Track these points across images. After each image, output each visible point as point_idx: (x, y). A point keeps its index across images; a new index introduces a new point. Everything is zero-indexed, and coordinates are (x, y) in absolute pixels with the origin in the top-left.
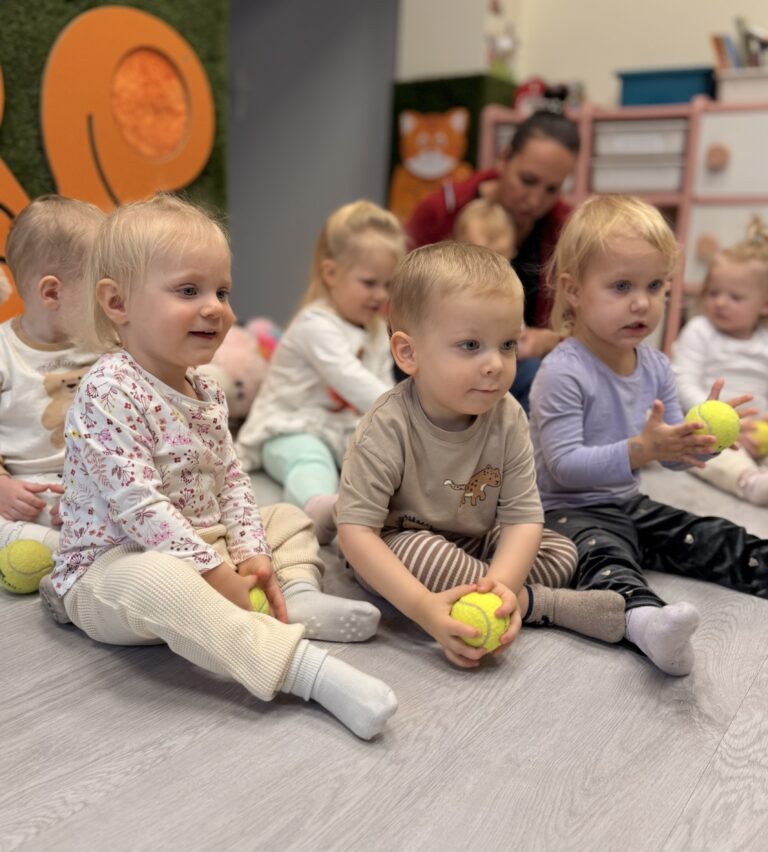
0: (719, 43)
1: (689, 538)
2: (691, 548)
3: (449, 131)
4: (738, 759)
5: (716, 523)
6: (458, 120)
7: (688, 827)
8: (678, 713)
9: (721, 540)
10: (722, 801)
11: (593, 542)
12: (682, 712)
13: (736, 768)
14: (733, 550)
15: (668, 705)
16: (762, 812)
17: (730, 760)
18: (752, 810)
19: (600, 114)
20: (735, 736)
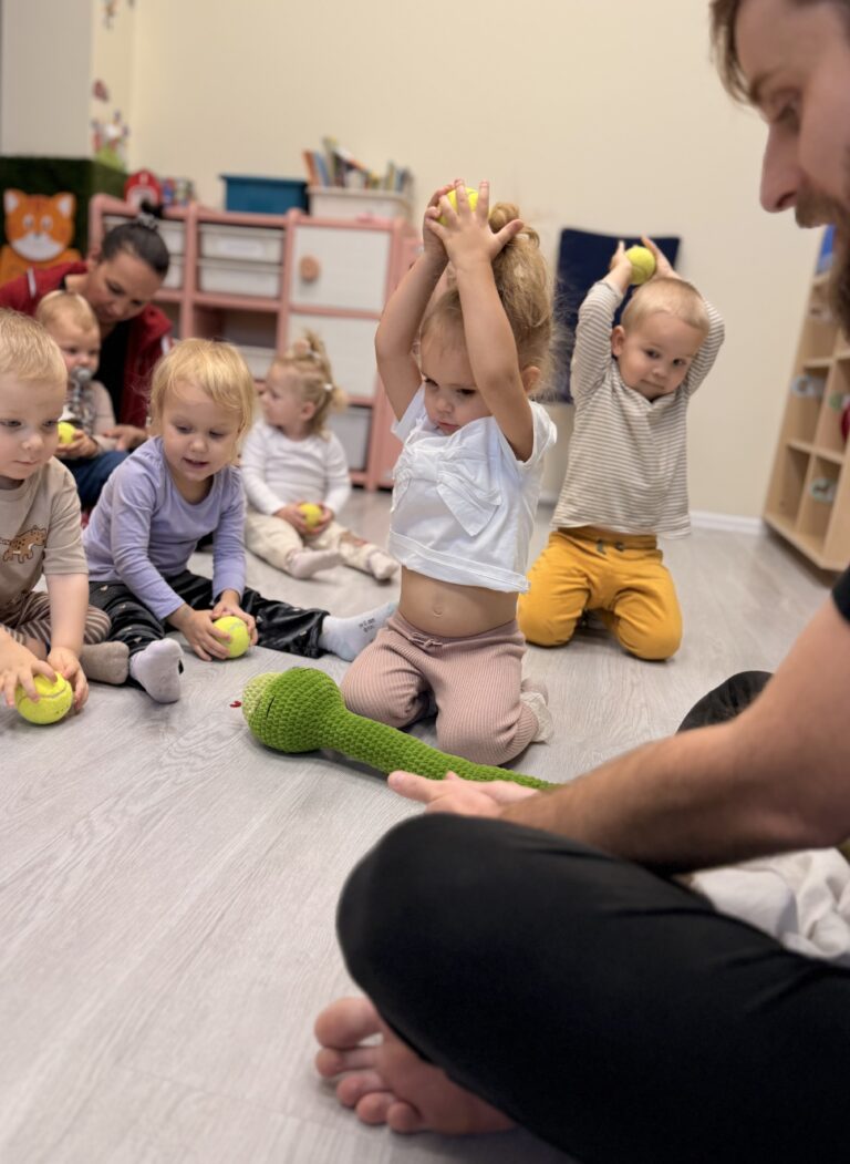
0: (310, 158)
3: (56, 215)
4: (181, 753)
6: (65, 204)
7: (117, 798)
10: (153, 780)
11: (124, 606)
12: (152, 727)
13: (177, 759)
16: (181, 783)
17: (174, 754)
18: (174, 783)
19: (204, 215)
20: (187, 739)
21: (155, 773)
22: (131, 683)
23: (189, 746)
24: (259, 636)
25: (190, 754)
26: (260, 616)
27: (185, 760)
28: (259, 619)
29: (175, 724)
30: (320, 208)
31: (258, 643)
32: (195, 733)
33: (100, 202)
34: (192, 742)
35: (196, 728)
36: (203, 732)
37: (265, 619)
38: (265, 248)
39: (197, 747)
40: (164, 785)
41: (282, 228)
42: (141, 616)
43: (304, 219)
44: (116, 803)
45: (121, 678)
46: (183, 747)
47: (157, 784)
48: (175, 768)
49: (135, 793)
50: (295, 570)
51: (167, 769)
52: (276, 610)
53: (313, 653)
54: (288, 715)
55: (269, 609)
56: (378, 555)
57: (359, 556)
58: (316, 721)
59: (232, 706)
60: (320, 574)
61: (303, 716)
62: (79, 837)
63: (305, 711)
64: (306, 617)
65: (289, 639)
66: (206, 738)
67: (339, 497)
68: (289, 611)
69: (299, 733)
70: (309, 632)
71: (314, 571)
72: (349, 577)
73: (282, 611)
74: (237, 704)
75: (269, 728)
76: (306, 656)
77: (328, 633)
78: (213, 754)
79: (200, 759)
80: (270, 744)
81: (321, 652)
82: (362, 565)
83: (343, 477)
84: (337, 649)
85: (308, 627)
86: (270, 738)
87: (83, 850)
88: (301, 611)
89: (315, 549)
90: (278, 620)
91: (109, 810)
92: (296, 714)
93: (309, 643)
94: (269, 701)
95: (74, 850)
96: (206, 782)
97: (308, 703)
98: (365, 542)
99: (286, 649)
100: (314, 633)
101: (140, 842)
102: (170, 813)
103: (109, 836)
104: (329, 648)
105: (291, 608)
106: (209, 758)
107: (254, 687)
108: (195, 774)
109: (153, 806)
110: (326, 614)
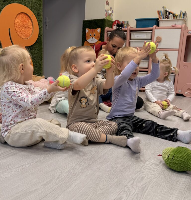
0: (159, 12)
1: (144, 125)
2: (144, 127)
5: (150, 121)
6: (99, 30)
7: (133, 181)
8: (135, 160)
9: (151, 125)
10: (142, 176)
11: (122, 125)
12: (136, 160)
13: (146, 170)
14: (153, 127)
15: (133, 158)
16: (150, 178)
17: (145, 169)
18: (147, 178)
19: (131, 29)
20: (147, 164)
21: (141, 174)
22: (127, 147)
23: (148, 167)
24: (158, 134)
25: (149, 169)
26: (158, 129)
27: (148, 171)
28: (158, 130)
29: (142, 158)
30: (162, 24)
31: (157, 136)
32: (149, 163)
33: (107, 29)
34: (149, 165)
35: (148, 161)
36: (151, 163)
37: (159, 130)
38: (147, 36)
39: (150, 167)
40: (145, 178)
41: (152, 30)
42: (127, 128)
43: (157, 27)
44: (133, 182)
45: (125, 146)
46: (146, 167)
47: (143, 178)
48: (146, 173)
49: (137, 180)
50: (161, 117)
51: (144, 173)
52: (163, 127)
53: (174, 140)
54: (179, 161)
55: (161, 127)
56: (185, 113)
57: (179, 113)
58: (188, 163)
59: (158, 156)
60: (168, 118)
61: (184, 161)
62: (126, 192)
63: (184, 160)
64: (172, 130)
65: (167, 136)
66: (152, 165)
67: (171, 97)
68: (166, 128)
69: (182, 166)
70: (174, 134)
71: (167, 117)
72: (177, 118)
73: (164, 128)
74: (160, 155)
75: (173, 164)
76: (172, 141)
77: (179, 135)
78: (156, 170)
79: (152, 171)
80: (172, 168)
81: (177, 140)
82: (180, 116)
83: (173, 92)
84: (182, 140)
85: (173, 133)
86: (173, 167)
87: (129, 196)
88: (170, 128)
89: (166, 111)
90: (163, 130)
91: (132, 184)
92: (182, 160)
93: (174, 138)
94: (173, 156)
95: (126, 196)
96: (157, 178)
97: (185, 158)
98: (181, 110)
99: (166, 139)
100: (175, 135)
101: (144, 196)
102: (149, 187)
103: (134, 193)
104: (179, 139)
105: (167, 127)
106: (155, 171)
107: (166, 151)
108: (152, 176)
109: (144, 184)
110: (178, 129)
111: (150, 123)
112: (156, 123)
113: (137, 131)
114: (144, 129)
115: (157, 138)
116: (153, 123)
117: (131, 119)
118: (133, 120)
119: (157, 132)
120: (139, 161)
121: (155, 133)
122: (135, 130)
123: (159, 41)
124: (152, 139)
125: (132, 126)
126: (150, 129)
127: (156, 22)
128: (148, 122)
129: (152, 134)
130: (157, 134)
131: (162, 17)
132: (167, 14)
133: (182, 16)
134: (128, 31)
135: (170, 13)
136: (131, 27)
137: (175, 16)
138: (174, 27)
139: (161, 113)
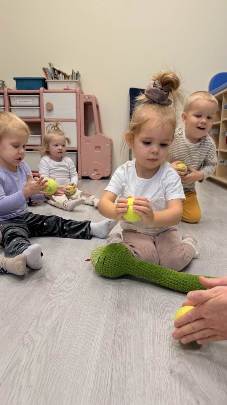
0: (44, 70)
1: (45, 224)
2: (46, 227)
4: (56, 291)
5: (53, 218)
7: (38, 319)
8: (38, 281)
9: (55, 223)
10: (50, 307)
11: (10, 231)
12: (40, 281)
13: (56, 294)
14: (58, 225)
15: (35, 280)
16: (63, 306)
17: (54, 292)
18: (59, 307)
19: (10, 91)
20: (56, 284)
21: (49, 303)
23: (59, 287)
24: (66, 234)
25: (61, 291)
26: (65, 226)
27: (59, 294)
28: (65, 228)
29: (48, 276)
30: (50, 86)
31: (66, 237)
32: (59, 280)
34: (59, 285)
35: (58, 278)
36: (62, 279)
37: (67, 227)
38: (33, 101)
39: (62, 287)
40: (55, 309)
41: (38, 94)
43: (45, 90)
44: (38, 322)
46: (56, 288)
47: (52, 309)
48: (57, 299)
49: (44, 315)
50: (68, 209)
51: (53, 300)
52: (71, 223)
53: (88, 237)
55: (68, 223)
56: (96, 199)
57: (89, 200)
62: (28, 345)
64: (83, 224)
65: (78, 233)
66: (64, 282)
70: (86, 229)
71: (74, 208)
73: (73, 223)
76: (86, 239)
77: (93, 229)
78: (70, 289)
79: (66, 293)
81: (91, 237)
85: (85, 228)
87: (32, 352)
88: (81, 222)
91: (36, 327)
93: (87, 234)
95: (28, 353)
96: (73, 303)
98: (90, 195)
99: (78, 237)
100: (88, 230)
101: (57, 341)
102: (64, 323)
103: (41, 341)
104: (93, 235)
106: (69, 291)
108: (67, 300)
109: (55, 320)
110: (90, 222)
111: (53, 220)
112: (62, 218)
113: (36, 234)
114: (46, 231)
115: (66, 239)
116: (58, 219)
117: (24, 218)
118: (27, 220)
119: (64, 231)
120: (44, 282)
121: (61, 233)
122: (33, 234)
123: (50, 109)
124: (59, 242)
125: (27, 229)
126: (55, 228)
127: (44, 83)
128: (49, 219)
129: (58, 234)
130: (64, 234)
131: (49, 76)
132: (56, 73)
133: (75, 76)
134: (6, 94)
135: (59, 72)
136: (8, 89)
137: (66, 76)
138: (67, 90)
139: (67, 204)
